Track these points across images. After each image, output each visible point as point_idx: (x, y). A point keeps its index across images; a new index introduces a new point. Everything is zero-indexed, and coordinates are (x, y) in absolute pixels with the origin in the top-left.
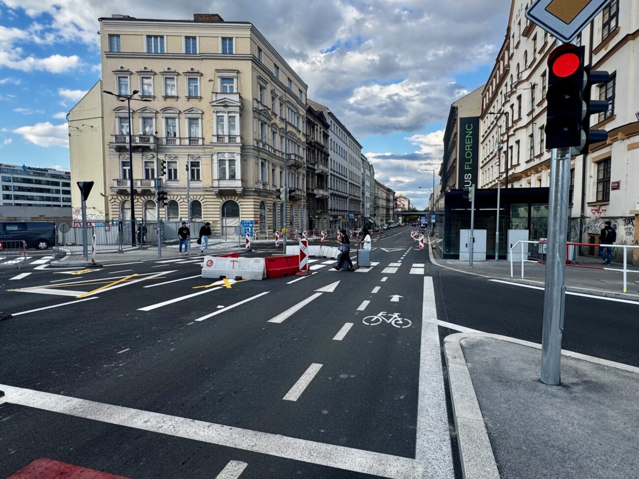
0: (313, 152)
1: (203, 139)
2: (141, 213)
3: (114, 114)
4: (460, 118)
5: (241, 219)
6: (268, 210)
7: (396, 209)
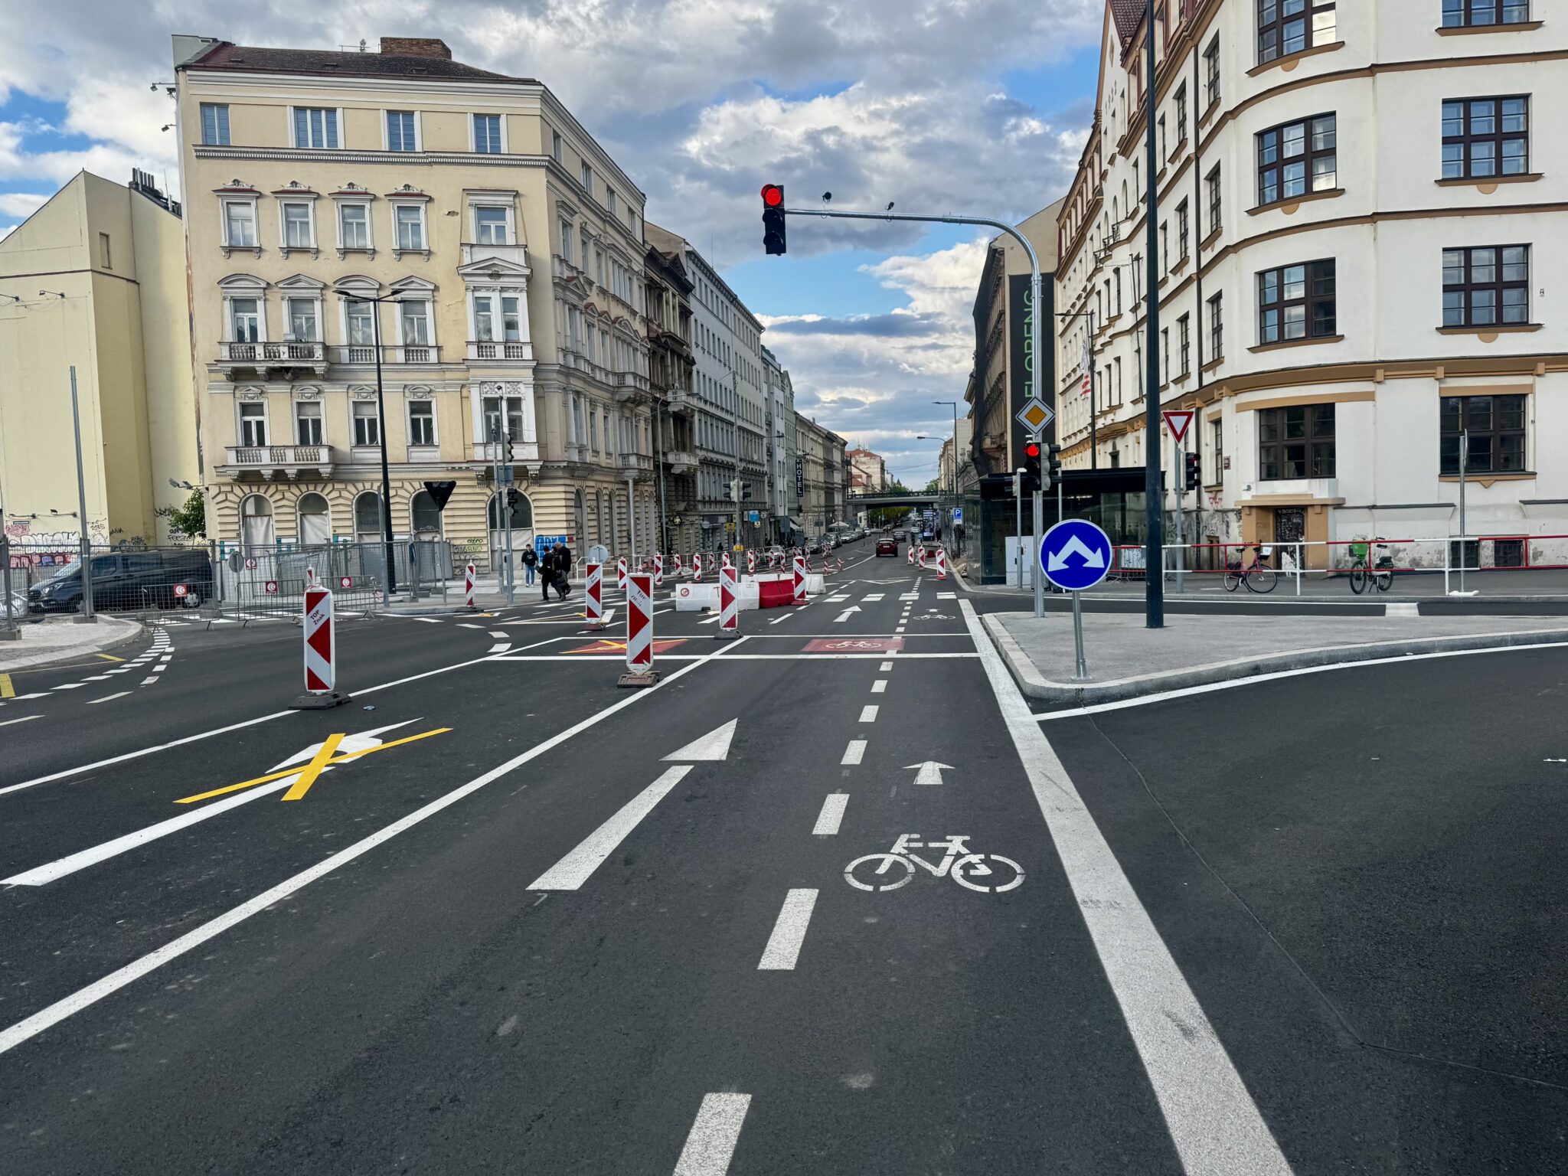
0: (663, 358)
1: (439, 348)
2: (293, 525)
3: (218, 292)
4: (1012, 278)
5: (536, 533)
6: (589, 510)
7: (850, 490)
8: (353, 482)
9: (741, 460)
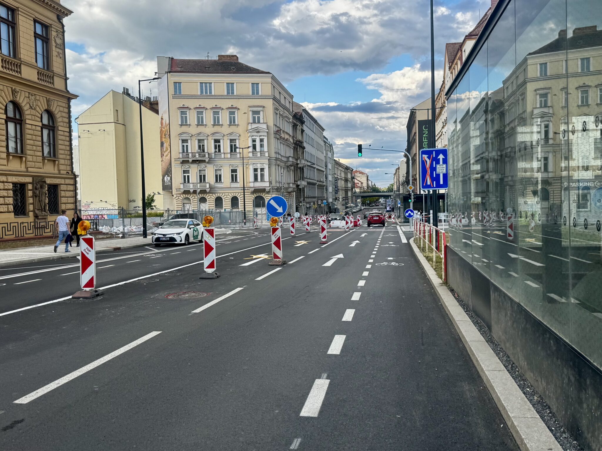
0: (297, 149)
2: (197, 206)
3: (178, 138)
4: (418, 121)
7: (354, 190)
8: (215, 193)
9: (317, 181)
